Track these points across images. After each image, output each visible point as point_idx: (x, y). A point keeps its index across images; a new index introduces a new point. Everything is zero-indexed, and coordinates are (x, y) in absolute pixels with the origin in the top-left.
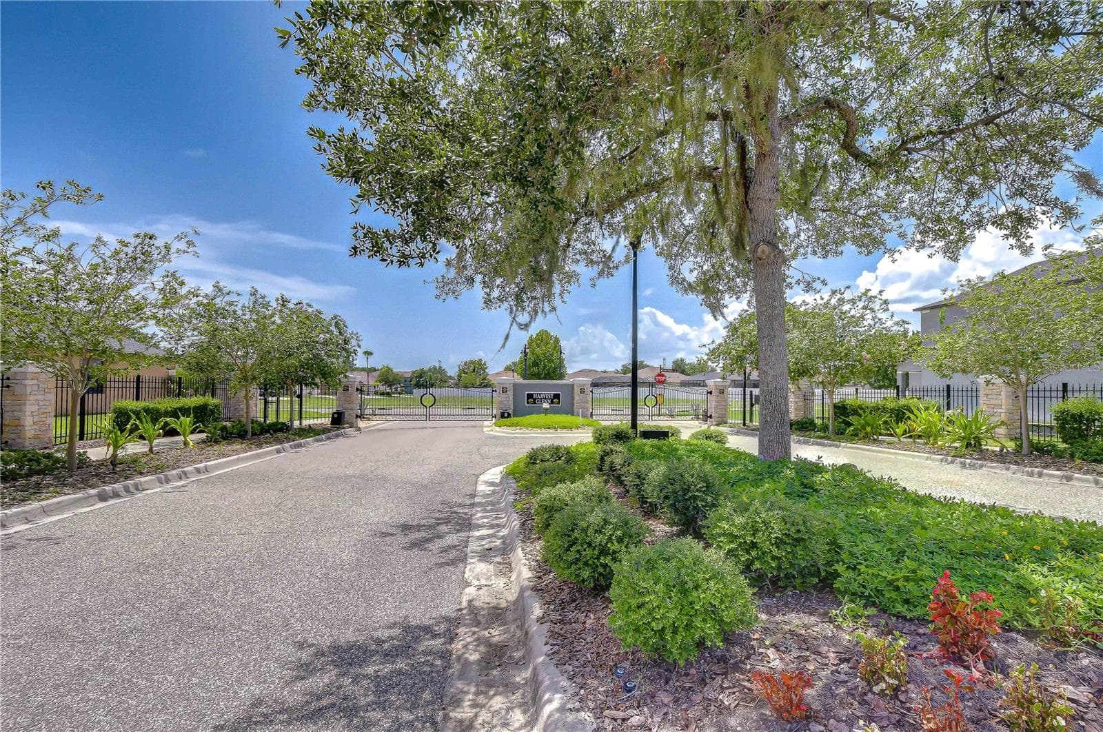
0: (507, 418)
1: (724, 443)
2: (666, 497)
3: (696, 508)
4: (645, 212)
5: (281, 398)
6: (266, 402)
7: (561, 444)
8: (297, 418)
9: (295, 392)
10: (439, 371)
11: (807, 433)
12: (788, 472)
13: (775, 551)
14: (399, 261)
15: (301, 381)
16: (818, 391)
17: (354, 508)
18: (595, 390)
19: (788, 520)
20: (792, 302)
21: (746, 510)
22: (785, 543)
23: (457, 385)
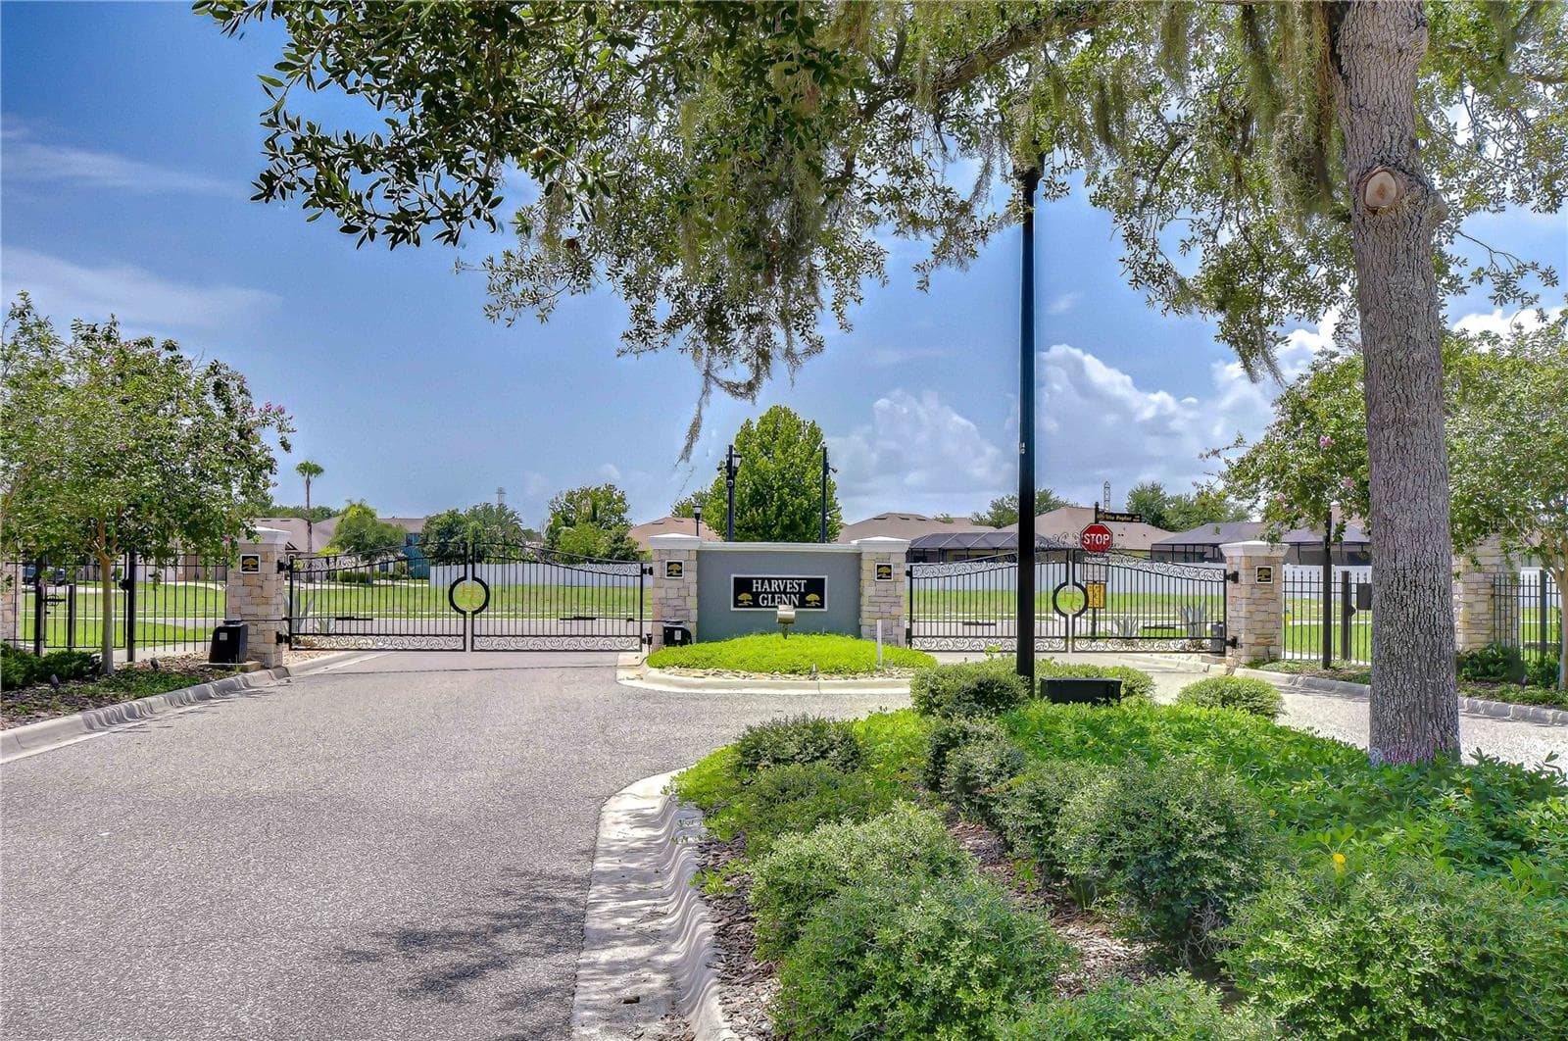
0: (683, 642)
1: (1273, 715)
2: (1116, 864)
3: (1199, 892)
4: (1060, 86)
5: (80, 590)
6: (41, 600)
7: (826, 715)
8: (120, 641)
9: (116, 574)
10: (501, 516)
11: (1497, 690)
12: (1454, 796)
13: (1421, 1014)
14: (390, 229)
15: (133, 545)
16: (1530, 574)
17: (270, 884)
18: (920, 569)
19: (1455, 927)
20: (1456, 329)
21: (1340, 899)
22: (1448, 992)
23: (547, 556)
